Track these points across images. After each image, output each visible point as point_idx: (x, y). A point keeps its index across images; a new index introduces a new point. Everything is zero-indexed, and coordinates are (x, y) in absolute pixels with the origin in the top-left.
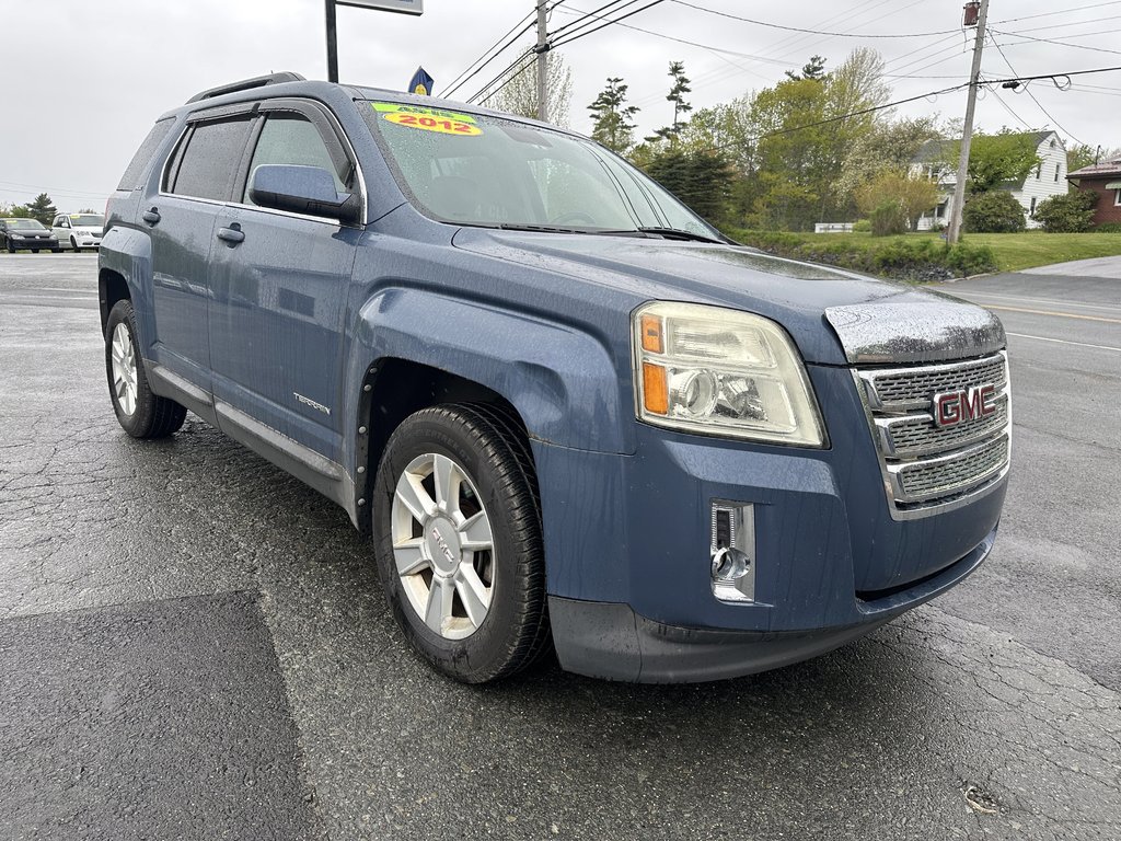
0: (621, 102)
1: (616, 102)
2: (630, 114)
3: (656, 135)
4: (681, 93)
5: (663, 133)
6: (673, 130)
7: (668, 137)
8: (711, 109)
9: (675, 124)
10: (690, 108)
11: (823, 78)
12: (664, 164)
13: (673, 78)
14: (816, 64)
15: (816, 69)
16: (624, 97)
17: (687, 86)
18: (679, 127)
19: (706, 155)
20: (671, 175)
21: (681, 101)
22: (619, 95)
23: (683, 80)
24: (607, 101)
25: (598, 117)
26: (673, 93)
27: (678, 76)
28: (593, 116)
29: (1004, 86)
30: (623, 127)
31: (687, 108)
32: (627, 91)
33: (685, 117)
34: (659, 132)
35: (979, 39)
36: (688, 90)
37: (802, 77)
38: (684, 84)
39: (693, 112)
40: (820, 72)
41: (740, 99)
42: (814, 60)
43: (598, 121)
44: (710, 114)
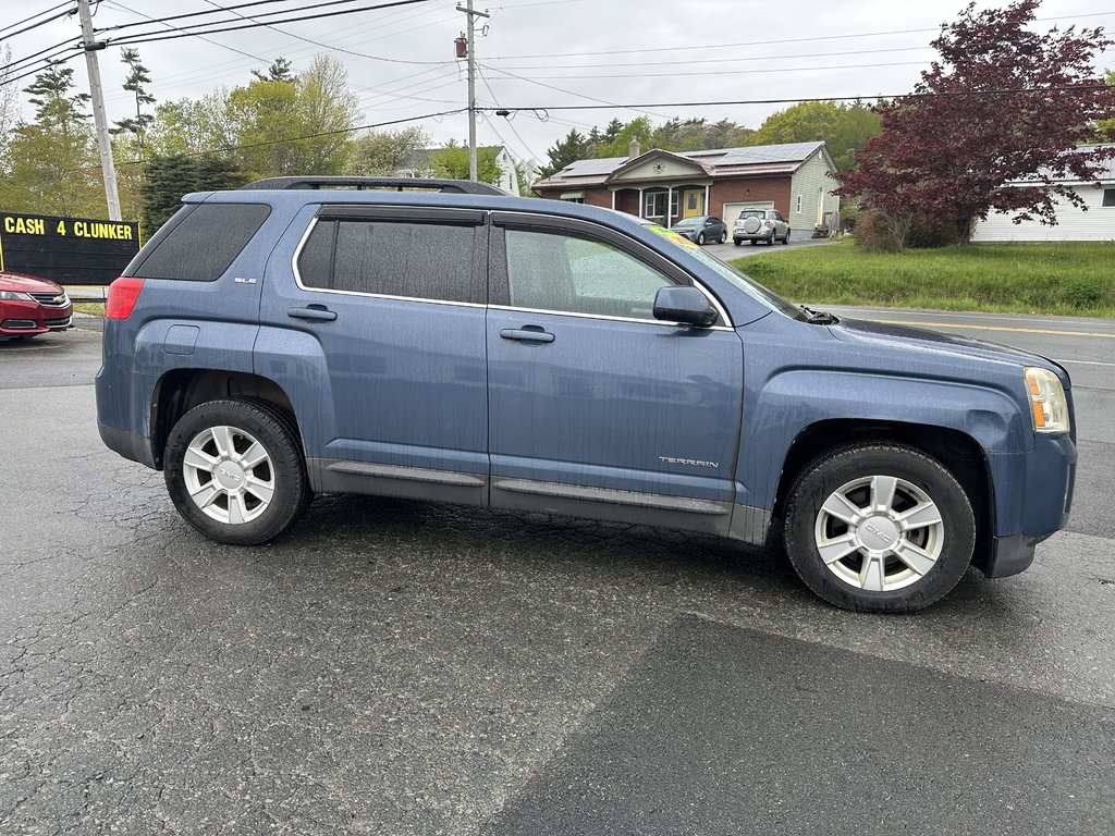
0: (68, 87)
1: (62, 87)
2: (82, 101)
3: (118, 127)
4: (140, 83)
5: (125, 124)
6: (138, 123)
7: (134, 130)
8: (176, 102)
9: (139, 116)
10: (154, 100)
11: (291, 80)
12: (166, 164)
13: (128, 66)
14: (282, 66)
15: (282, 71)
16: (71, 82)
17: (147, 76)
18: (144, 120)
19: (216, 158)
20: (176, 176)
21: (141, 92)
22: (63, 80)
23: (140, 69)
24: (49, 85)
25: (40, 103)
26: (130, 82)
27: (134, 64)
28: (33, 101)
29: (498, 114)
30: (74, 116)
31: (149, 99)
32: (73, 75)
33: (148, 109)
34: (120, 124)
35: (471, 71)
36: (148, 81)
37: (270, 78)
38: (142, 74)
39: (158, 104)
40: (287, 74)
41: (211, 95)
42: (279, 61)
43: (40, 107)
44: (176, 108)
